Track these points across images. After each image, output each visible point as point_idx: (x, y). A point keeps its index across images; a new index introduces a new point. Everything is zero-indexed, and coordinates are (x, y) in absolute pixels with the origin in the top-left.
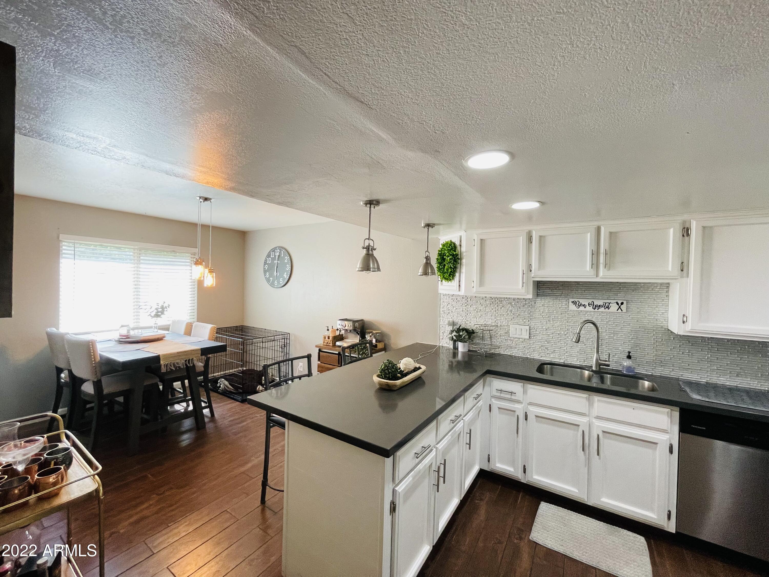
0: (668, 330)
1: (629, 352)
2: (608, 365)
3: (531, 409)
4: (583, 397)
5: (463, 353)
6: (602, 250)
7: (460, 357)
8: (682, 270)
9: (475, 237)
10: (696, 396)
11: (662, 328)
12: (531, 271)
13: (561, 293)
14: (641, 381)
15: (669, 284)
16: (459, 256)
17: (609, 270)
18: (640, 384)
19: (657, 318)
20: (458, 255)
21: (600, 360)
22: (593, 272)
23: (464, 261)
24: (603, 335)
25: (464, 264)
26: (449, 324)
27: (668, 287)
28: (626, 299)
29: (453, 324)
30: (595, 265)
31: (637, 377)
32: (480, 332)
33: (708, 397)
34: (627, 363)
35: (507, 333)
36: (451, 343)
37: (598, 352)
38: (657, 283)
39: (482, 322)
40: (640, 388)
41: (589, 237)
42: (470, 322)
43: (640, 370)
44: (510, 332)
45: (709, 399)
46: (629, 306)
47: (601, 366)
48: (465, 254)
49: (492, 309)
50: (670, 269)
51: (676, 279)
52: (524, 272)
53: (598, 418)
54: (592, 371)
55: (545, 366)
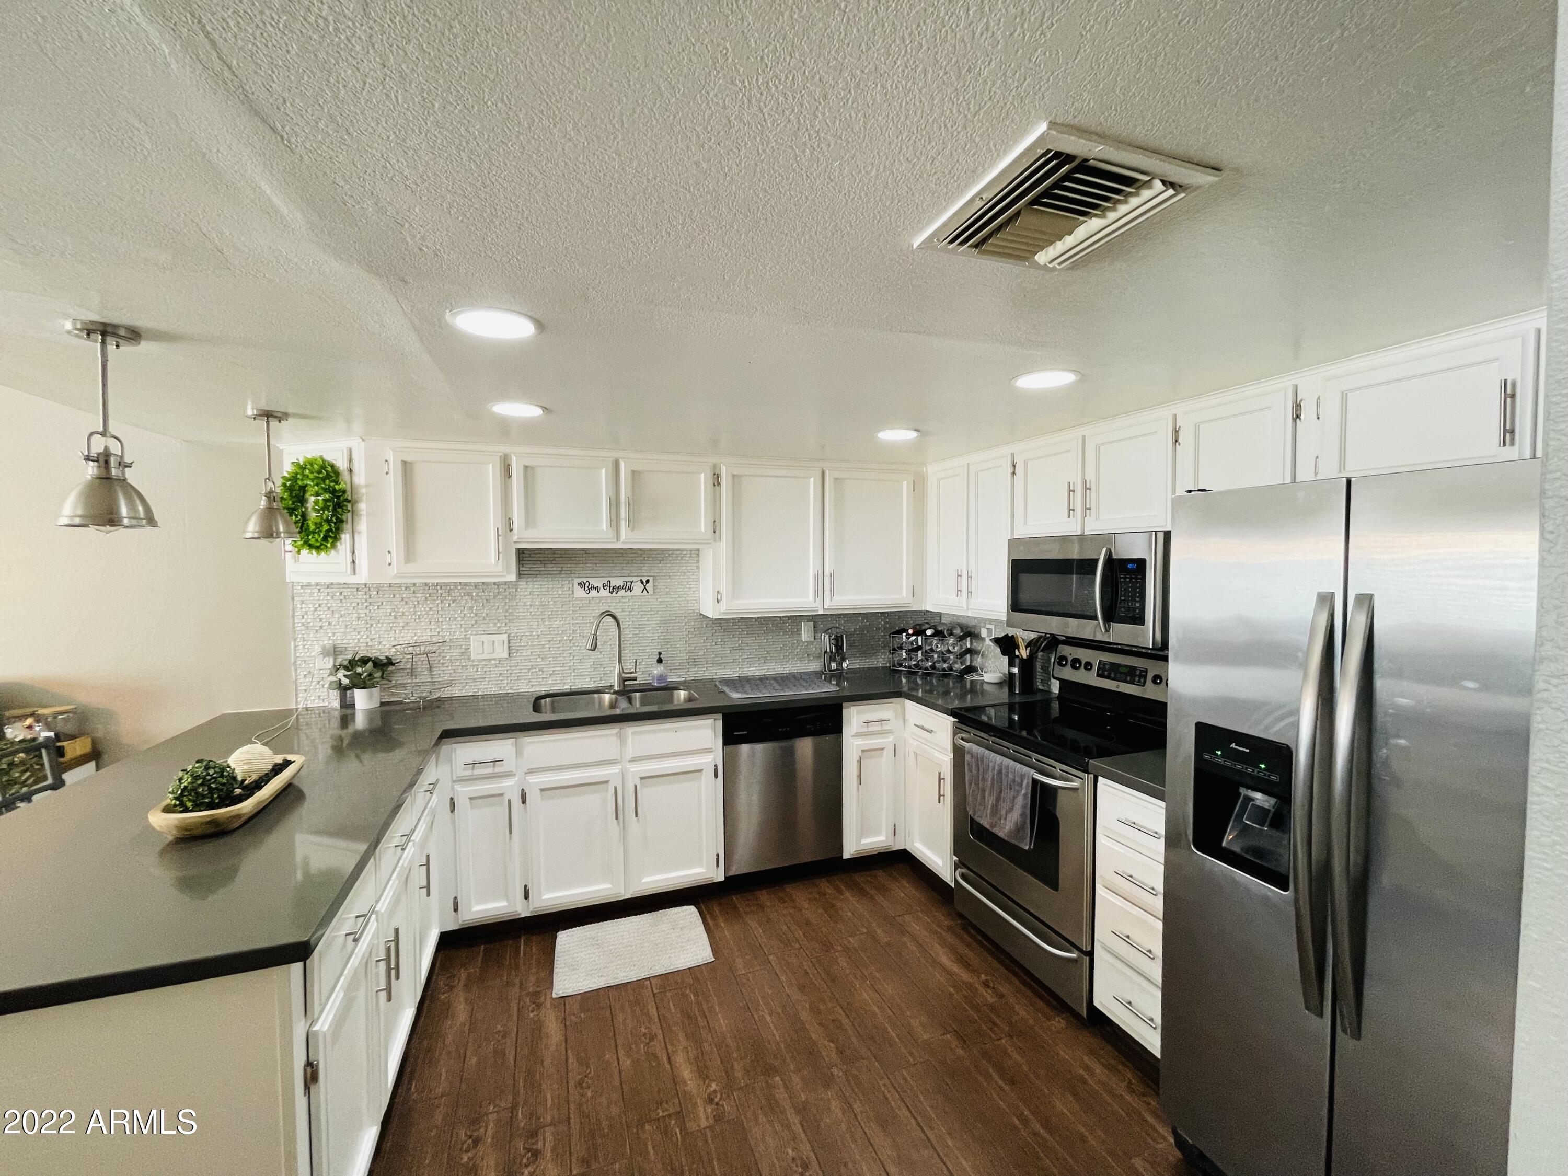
0: (701, 614)
1: (660, 654)
2: (635, 679)
3: (531, 781)
4: (612, 735)
5: (370, 713)
6: (623, 498)
7: (360, 722)
8: (714, 532)
9: (390, 456)
10: (736, 695)
11: (694, 613)
12: (511, 530)
13: (560, 569)
14: (676, 692)
15: (698, 550)
16: (349, 493)
17: (633, 530)
18: (675, 697)
19: (688, 599)
20: (344, 492)
21: (624, 672)
22: (611, 534)
23: (362, 507)
24: (626, 633)
25: (364, 513)
26: (325, 653)
27: (698, 554)
28: (653, 574)
29: (335, 651)
30: (614, 521)
31: (670, 688)
32: (404, 660)
33: (746, 693)
34: (658, 670)
35: (466, 653)
36: (335, 695)
37: (620, 661)
38: (686, 550)
39: (408, 637)
40: (676, 702)
41: (603, 475)
42: (380, 643)
43: (673, 678)
44: (472, 650)
45: (747, 694)
46: (656, 584)
47: (626, 683)
48: (363, 491)
49: (431, 609)
50: (703, 530)
51: (709, 543)
52: (500, 533)
53: (634, 760)
54: (615, 693)
55: (543, 701)
